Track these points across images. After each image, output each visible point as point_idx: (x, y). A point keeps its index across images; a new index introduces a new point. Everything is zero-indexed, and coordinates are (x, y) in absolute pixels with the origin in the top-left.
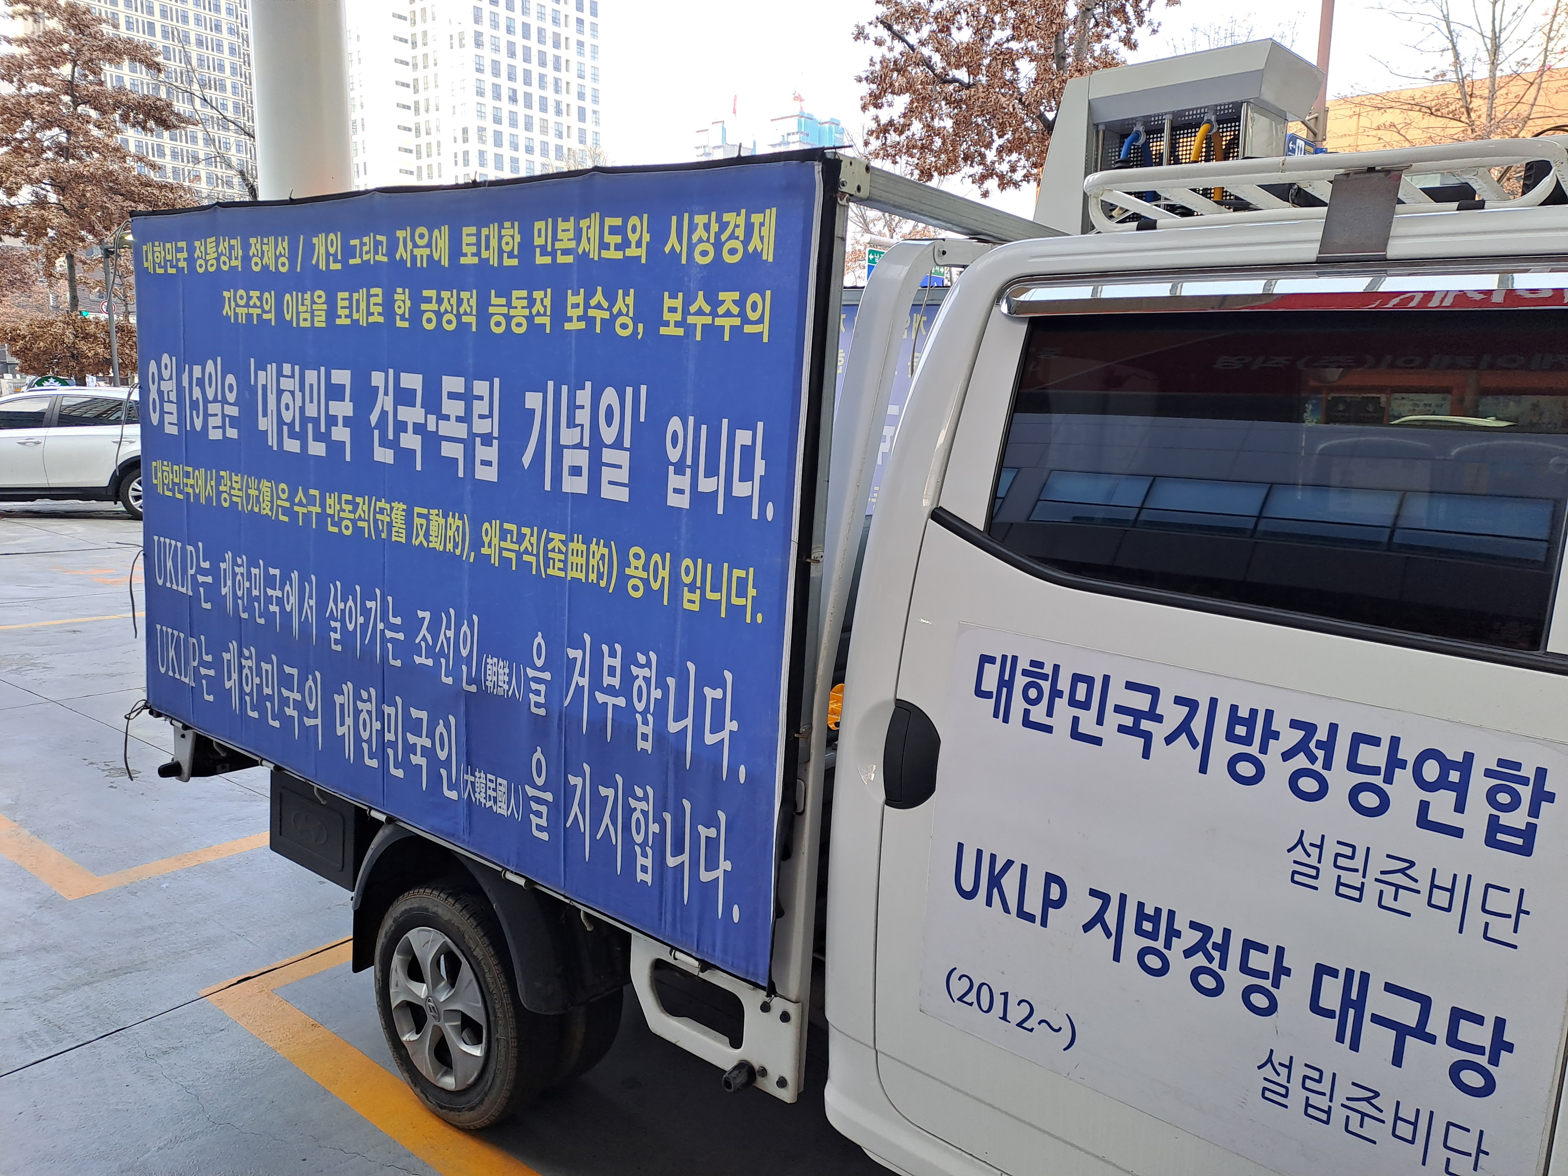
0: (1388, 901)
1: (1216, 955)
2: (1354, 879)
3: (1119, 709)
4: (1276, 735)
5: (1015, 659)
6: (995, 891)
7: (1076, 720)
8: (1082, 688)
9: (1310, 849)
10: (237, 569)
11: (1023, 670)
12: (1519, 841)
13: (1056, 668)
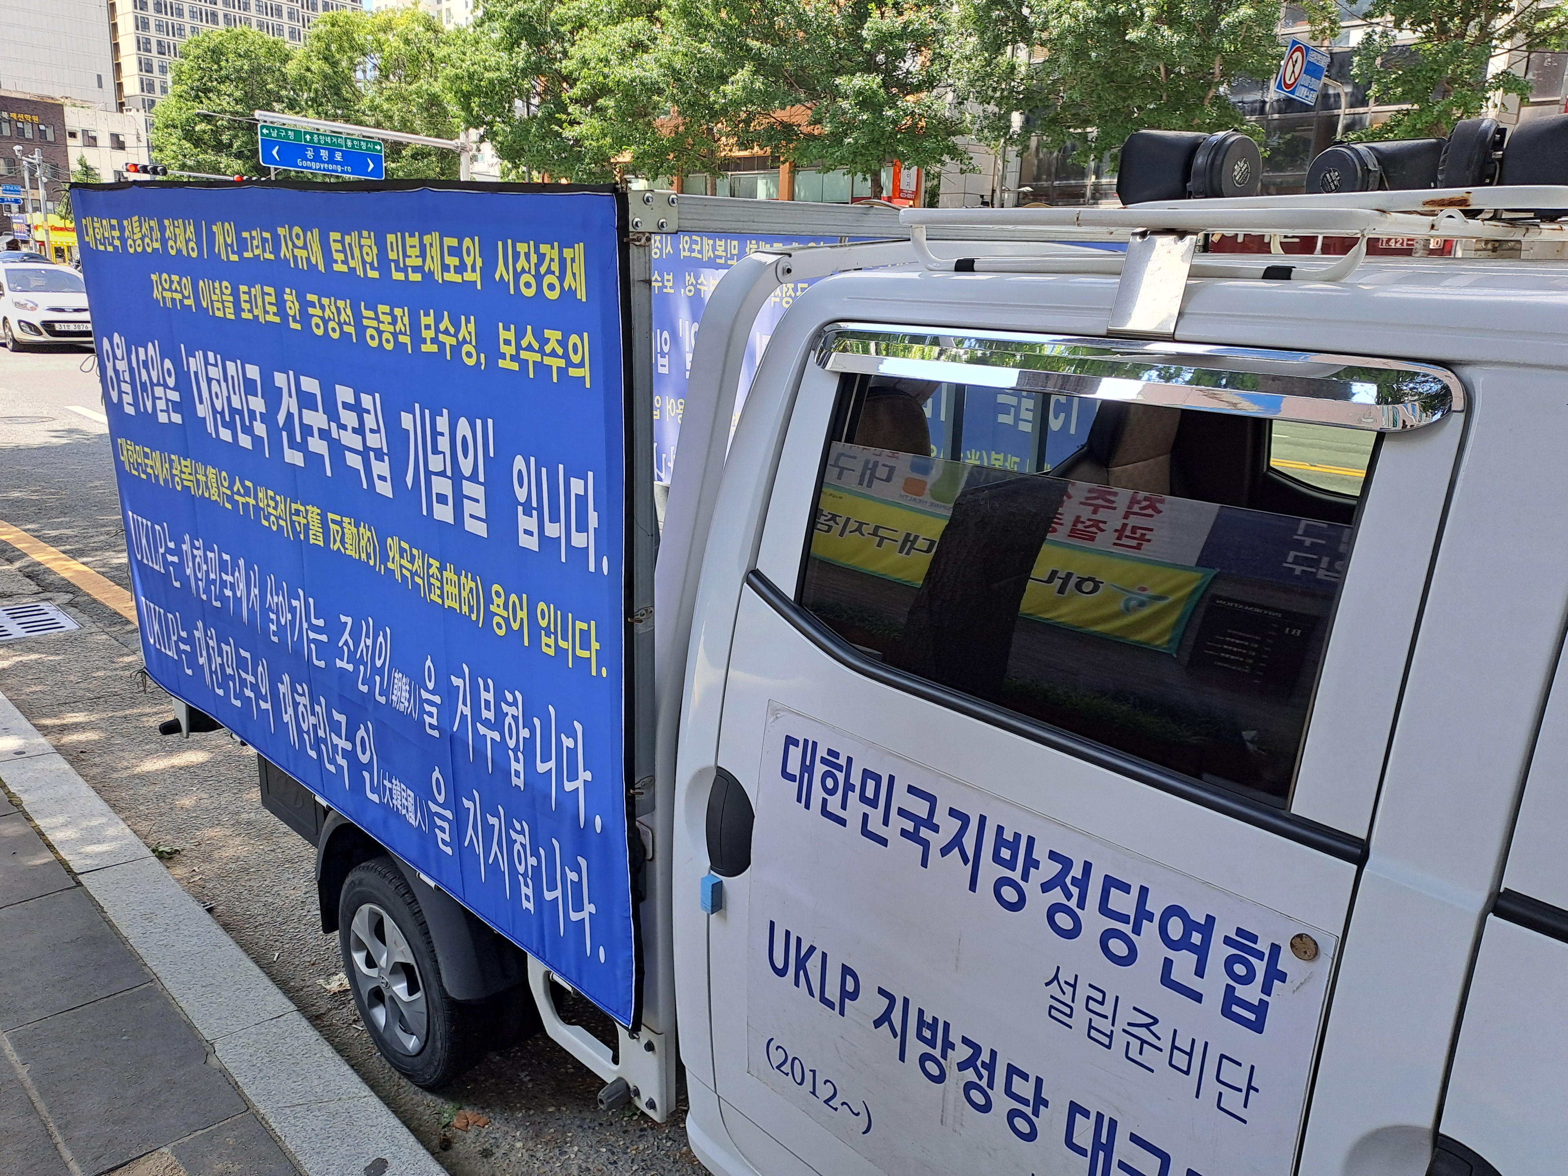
0: (1134, 1053)
1: (985, 1073)
2: (1104, 1025)
3: (902, 812)
4: (1036, 864)
5: (815, 744)
6: (802, 973)
7: (865, 817)
8: (871, 784)
9: (1066, 988)
10: (195, 552)
11: (822, 757)
12: (1252, 1017)
13: (850, 760)
